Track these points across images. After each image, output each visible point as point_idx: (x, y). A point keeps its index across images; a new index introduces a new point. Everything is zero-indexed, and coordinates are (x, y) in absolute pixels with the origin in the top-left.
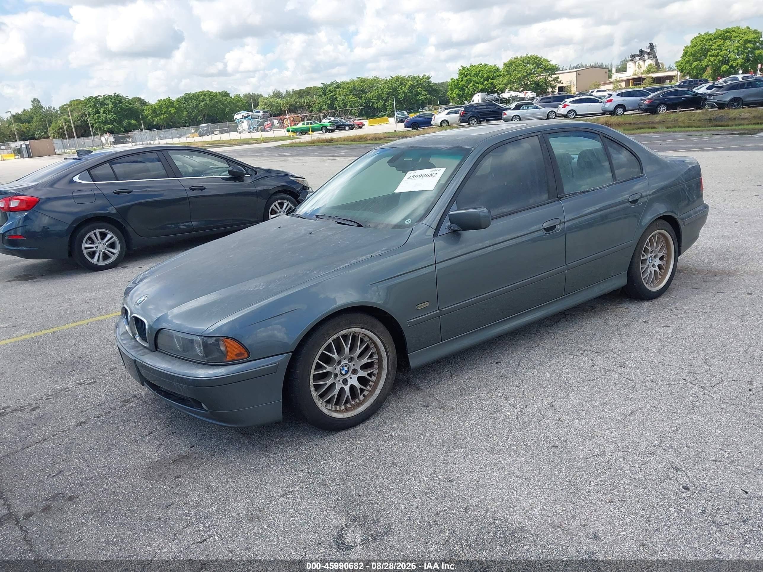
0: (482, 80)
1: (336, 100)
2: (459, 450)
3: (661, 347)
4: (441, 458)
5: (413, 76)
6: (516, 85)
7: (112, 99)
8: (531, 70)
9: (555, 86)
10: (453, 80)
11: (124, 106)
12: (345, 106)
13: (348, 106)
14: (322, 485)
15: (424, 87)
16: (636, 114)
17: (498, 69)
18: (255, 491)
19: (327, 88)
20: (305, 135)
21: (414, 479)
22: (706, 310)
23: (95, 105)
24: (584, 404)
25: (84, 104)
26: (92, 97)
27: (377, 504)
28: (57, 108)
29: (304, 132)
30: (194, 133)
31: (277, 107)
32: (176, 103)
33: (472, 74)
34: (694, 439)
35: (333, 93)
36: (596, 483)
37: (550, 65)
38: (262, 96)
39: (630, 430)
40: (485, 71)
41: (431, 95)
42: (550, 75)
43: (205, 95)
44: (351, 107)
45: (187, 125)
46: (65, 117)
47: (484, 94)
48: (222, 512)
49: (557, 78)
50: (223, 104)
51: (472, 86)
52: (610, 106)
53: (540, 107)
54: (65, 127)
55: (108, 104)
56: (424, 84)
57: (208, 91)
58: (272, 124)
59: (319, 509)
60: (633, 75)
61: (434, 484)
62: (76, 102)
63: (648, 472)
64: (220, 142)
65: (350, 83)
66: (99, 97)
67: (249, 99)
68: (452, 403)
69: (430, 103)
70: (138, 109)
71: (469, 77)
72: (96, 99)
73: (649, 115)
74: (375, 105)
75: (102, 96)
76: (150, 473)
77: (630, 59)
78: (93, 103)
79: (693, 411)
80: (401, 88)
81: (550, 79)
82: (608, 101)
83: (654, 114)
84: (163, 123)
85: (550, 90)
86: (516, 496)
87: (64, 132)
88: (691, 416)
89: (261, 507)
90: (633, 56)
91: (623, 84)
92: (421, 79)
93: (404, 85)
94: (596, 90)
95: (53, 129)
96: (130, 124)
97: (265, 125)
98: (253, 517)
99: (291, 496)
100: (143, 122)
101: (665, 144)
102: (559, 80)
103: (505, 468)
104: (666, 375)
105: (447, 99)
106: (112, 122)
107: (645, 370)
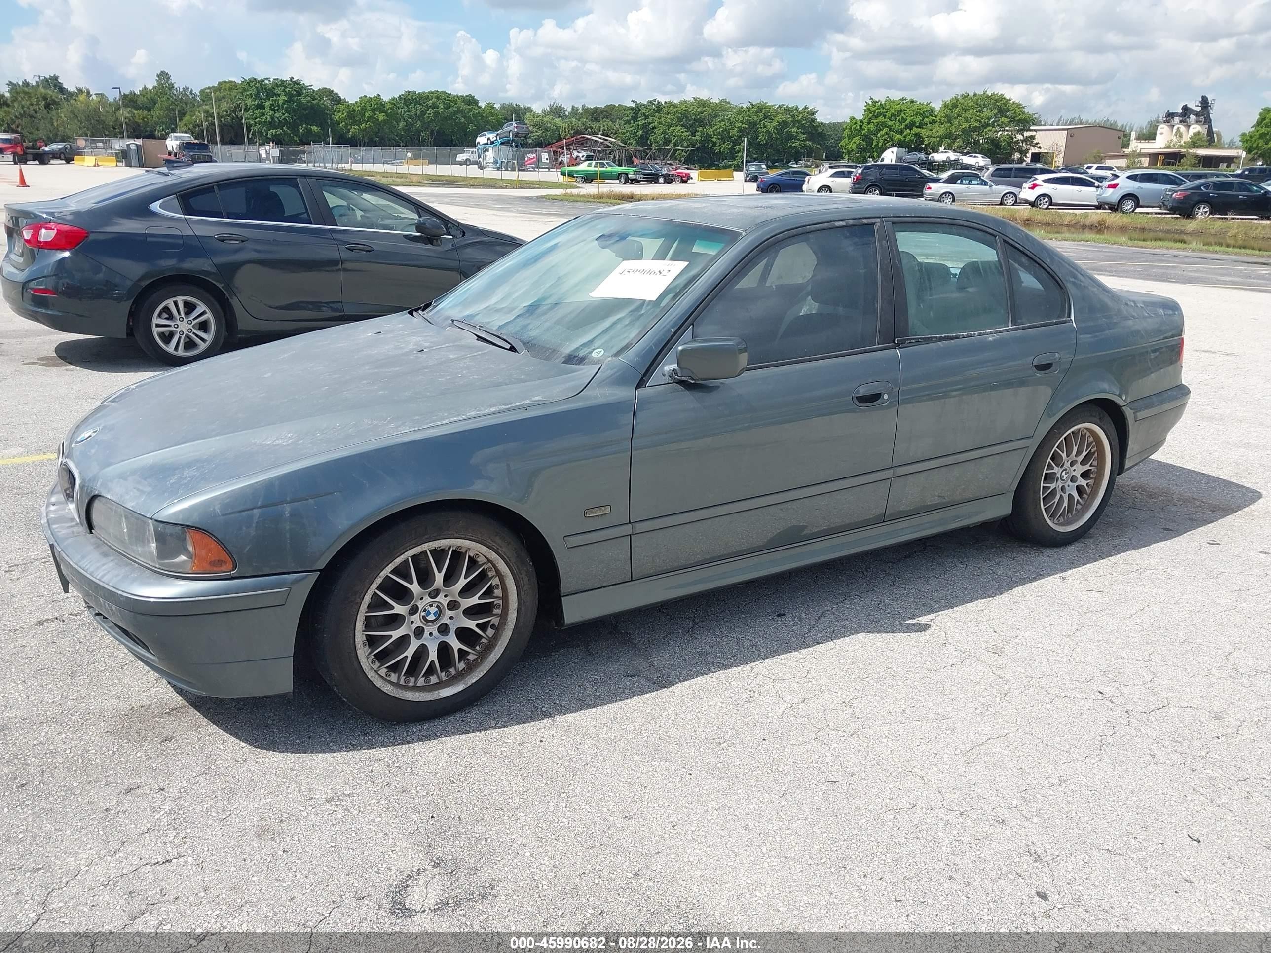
0: (903, 126)
1: (653, 132)
2: (661, 763)
3: (1077, 627)
4: (625, 773)
5: (788, 106)
6: (959, 142)
7: (286, 87)
8: (989, 119)
9: (1027, 151)
10: (854, 121)
11: (304, 100)
12: (667, 142)
13: (672, 144)
14: (404, 791)
15: (802, 127)
16: (1156, 213)
17: (932, 111)
18: (287, 784)
19: (640, 110)
20: (590, 183)
21: (564, 805)
22: (1177, 572)
23: (258, 92)
24: (907, 711)
25: (240, 90)
26: (255, 79)
27: (486, 840)
28: (197, 91)
29: (589, 178)
30: (410, 158)
31: (553, 131)
32: (388, 106)
33: (888, 115)
34: (1086, 805)
35: (650, 120)
36: (883, 862)
37: (1024, 113)
38: (532, 111)
39: (975, 771)
40: (909, 112)
41: (814, 142)
42: (1021, 132)
43: (438, 98)
44: (676, 145)
45: (401, 144)
46: (207, 107)
47: (903, 150)
48: (217, 813)
49: (1033, 137)
50: (465, 117)
51: (883, 135)
52: (1112, 195)
53: (990, 183)
54: (205, 124)
55: (279, 95)
56: (803, 122)
57: (445, 92)
58: (539, 158)
59: (382, 834)
60: (1165, 148)
61: (596, 819)
62: (228, 85)
63: (982, 855)
64: (448, 178)
65: (680, 106)
66: (267, 82)
67: (509, 113)
68: (677, 676)
69: (809, 156)
70: (326, 108)
71: (881, 119)
72: (261, 84)
73: (1177, 218)
74: (717, 149)
75: (272, 80)
76: (123, 727)
77: (1165, 119)
78: (255, 90)
79: (1099, 752)
80: (764, 124)
81: (1020, 137)
82: (1110, 187)
83: (1187, 218)
84: (363, 137)
85: (1017, 156)
86: (732, 863)
87: (203, 132)
88: (1093, 762)
89: (285, 815)
90: (1170, 116)
91: (1146, 161)
92: (800, 113)
93: (770, 119)
94: (1096, 166)
95: (186, 125)
96: (309, 131)
97: (526, 159)
98: (265, 830)
99: (345, 803)
100: (332, 132)
101: (1191, 271)
102: (1035, 141)
103: (730, 807)
104: (1071, 680)
105: (839, 152)
106: (280, 125)
107: (1036, 665)
